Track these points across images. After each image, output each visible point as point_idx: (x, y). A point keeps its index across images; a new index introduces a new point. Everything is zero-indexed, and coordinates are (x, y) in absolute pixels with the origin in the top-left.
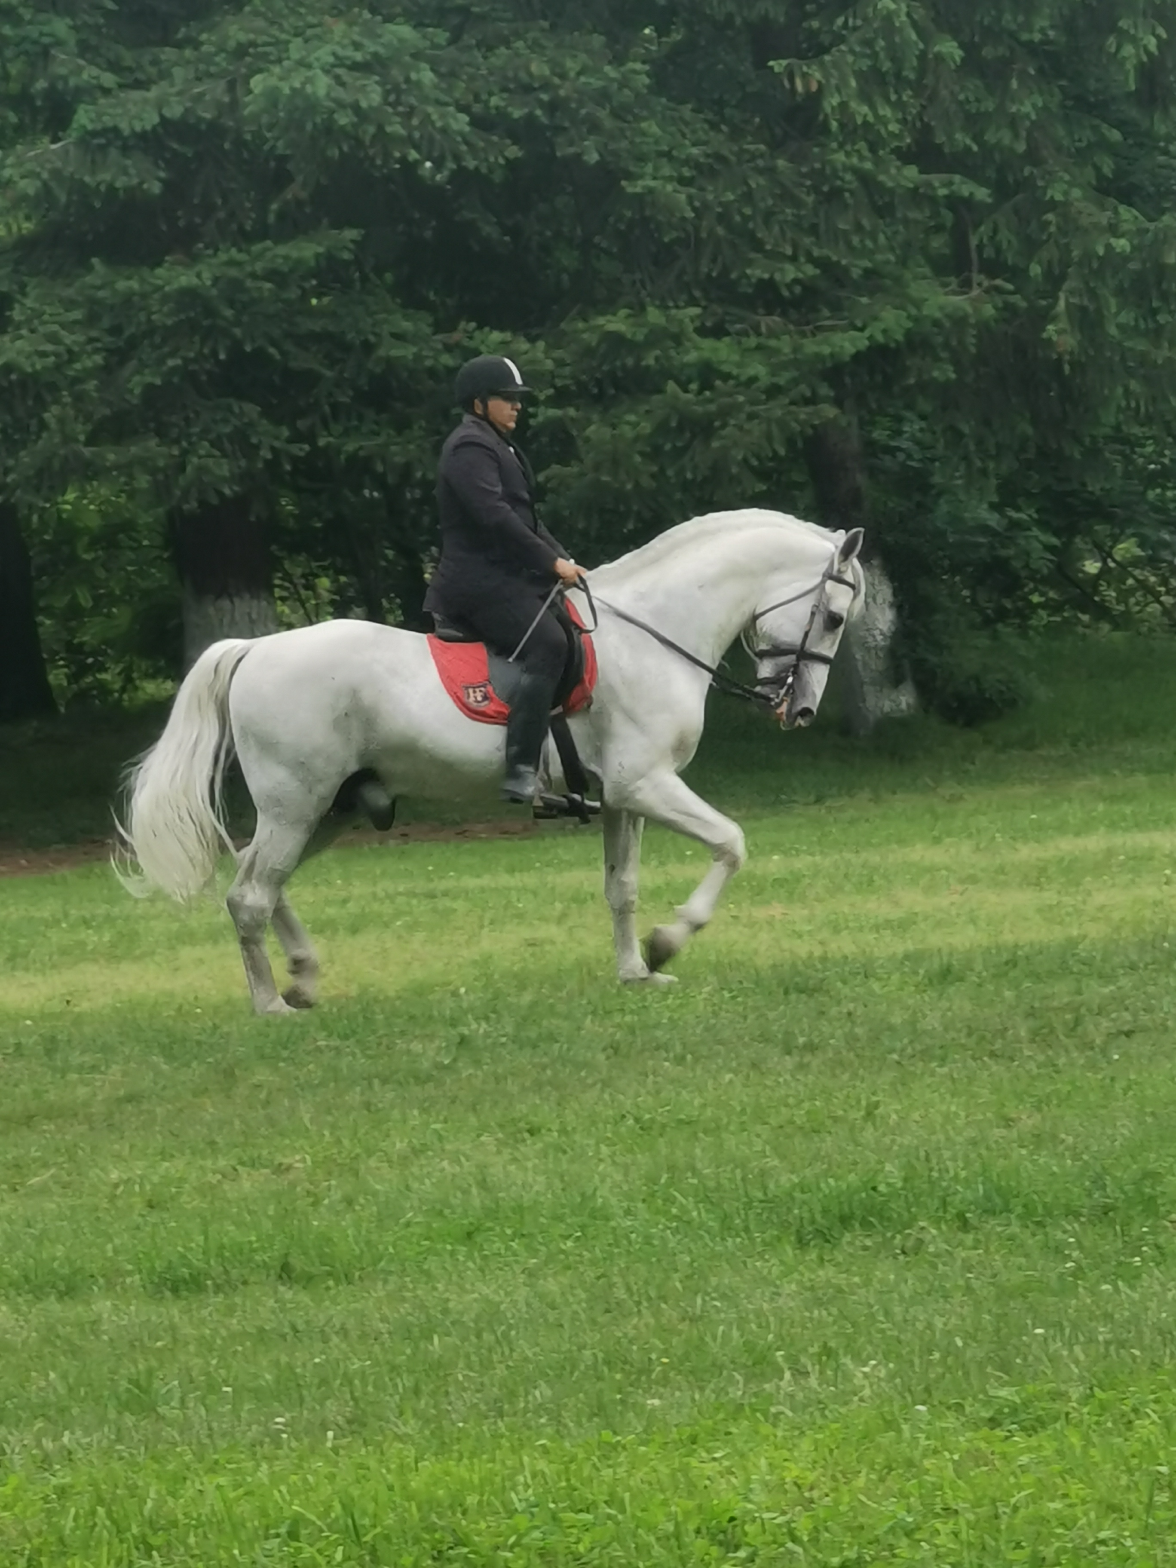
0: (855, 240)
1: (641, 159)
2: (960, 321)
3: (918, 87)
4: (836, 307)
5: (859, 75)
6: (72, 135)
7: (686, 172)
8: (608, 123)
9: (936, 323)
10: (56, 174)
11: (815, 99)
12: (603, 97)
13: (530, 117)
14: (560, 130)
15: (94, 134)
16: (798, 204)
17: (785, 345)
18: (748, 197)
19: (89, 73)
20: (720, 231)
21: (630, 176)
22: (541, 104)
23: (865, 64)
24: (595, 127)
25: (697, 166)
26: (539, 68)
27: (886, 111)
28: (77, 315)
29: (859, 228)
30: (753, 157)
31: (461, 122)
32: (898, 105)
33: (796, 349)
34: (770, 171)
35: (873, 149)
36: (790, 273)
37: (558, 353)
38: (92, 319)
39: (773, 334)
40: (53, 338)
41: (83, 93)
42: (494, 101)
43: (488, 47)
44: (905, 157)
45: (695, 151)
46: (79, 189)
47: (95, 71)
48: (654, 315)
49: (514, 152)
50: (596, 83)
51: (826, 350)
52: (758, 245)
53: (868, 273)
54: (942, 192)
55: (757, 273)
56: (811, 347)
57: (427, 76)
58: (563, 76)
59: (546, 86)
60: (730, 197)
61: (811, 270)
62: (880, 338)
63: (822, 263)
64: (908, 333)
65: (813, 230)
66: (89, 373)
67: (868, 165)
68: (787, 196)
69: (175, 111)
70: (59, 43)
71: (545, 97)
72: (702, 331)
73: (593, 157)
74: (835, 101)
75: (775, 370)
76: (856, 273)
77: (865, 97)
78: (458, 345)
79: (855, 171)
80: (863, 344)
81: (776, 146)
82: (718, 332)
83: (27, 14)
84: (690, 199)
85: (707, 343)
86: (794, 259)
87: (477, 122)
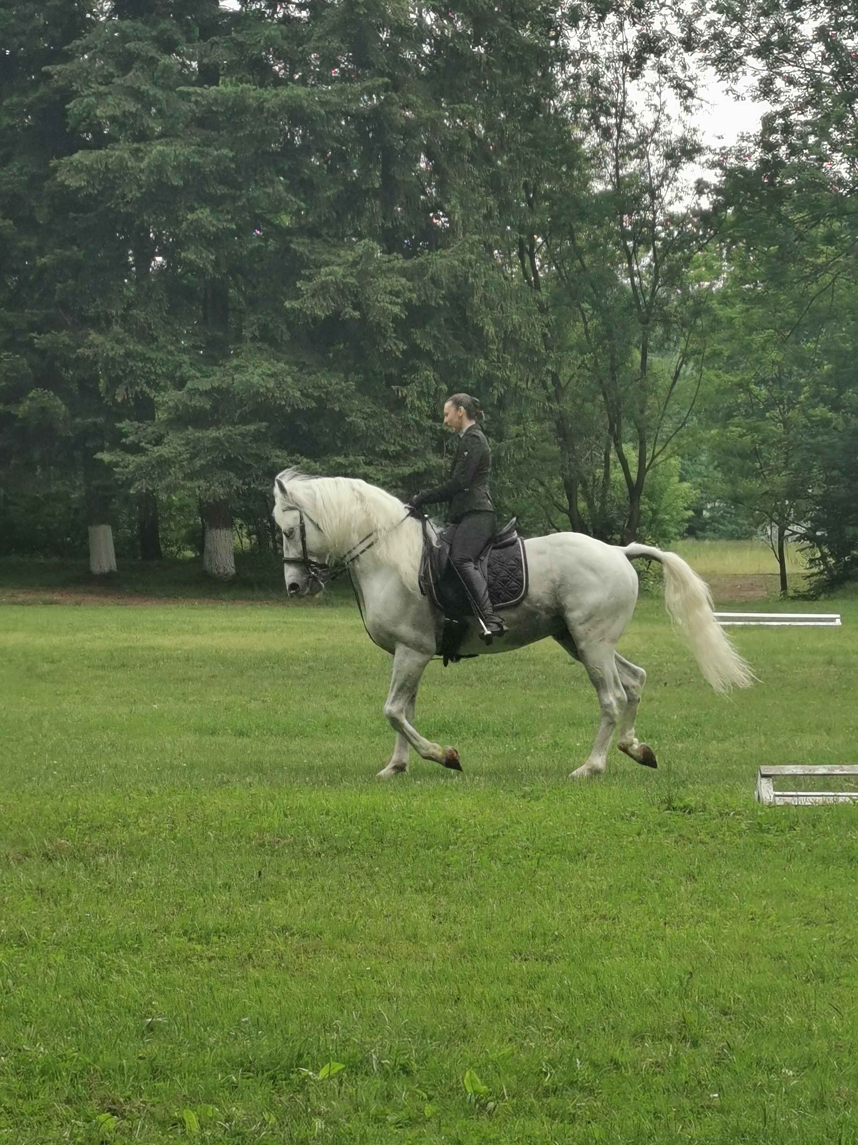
0: (412, 440)
1: (352, 411)
2: (440, 467)
3: (434, 397)
4: (405, 460)
5: (417, 392)
6: (186, 389)
7: (365, 416)
8: (343, 400)
9: (434, 467)
10: (179, 400)
11: (404, 398)
12: (342, 391)
13: (320, 396)
14: (328, 400)
15: (192, 390)
16: (397, 428)
17: (389, 470)
18: (383, 425)
19: (193, 372)
20: (373, 434)
21: (348, 416)
22: (323, 392)
23: (419, 389)
24: (339, 400)
25: (369, 415)
26: (324, 381)
27: (424, 403)
28: (183, 442)
29: (414, 436)
30: (384, 413)
31: (298, 394)
32: (428, 402)
33: (392, 471)
34: (389, 418)
35: (420, 414)
36: (392, 448)
37: (323, 467)
38: (188, 443)
39: (386, 466)
40: (175, 449)
41: (190, 378)
42: (310, 390)
43: (310, 374)
44: (429, 417)
45: (368, 410)
46: (185, 405)
47: (194, 372)
48: (352, 458)
49: (314, 405)
50: (339, 387)
51: (401, 472)
52: (383, 438)
53: (416, 451)
54: (439, 428)
55: (383, 447)
56: (396, 471)
57: (289, 379)
58: (331, 385)
59: (325, 387)
60: (377, 424)
61: (399, 448)
62: (416, 470)
63: (403, 446)
64: (425, 470)
65: (401, 436)
66: (184, 460)
67: (418, 419)
68: (393, 425)
69: (216, 385)
70: (184, 362)
71: (325, 390)
72: (366, 463)
73: (337, 409)
74: (410, 399)
75: (386, 476)
76: (412, 449)
77: (419, 399)
78: (294, 460)
79: (413, 419)
80: (411, 471)
81: (391, 411)
82: (370, 464)
83: (176, 353)
84: (365, 425)
85: (366, 467)
86: (394, 444)
87: (302, 394)
